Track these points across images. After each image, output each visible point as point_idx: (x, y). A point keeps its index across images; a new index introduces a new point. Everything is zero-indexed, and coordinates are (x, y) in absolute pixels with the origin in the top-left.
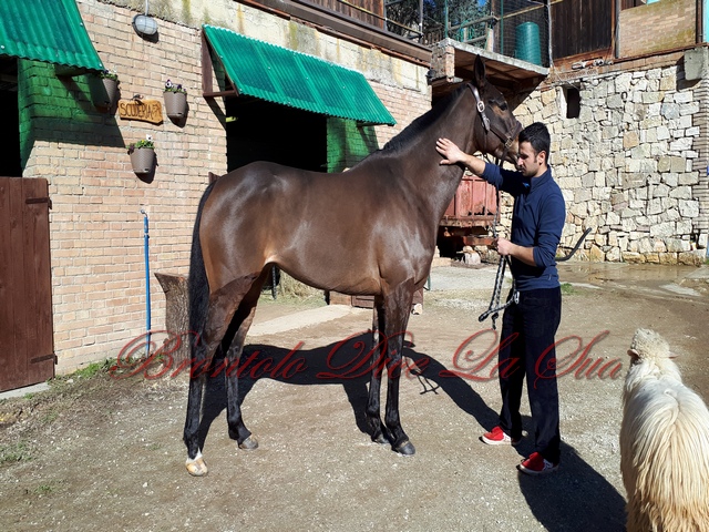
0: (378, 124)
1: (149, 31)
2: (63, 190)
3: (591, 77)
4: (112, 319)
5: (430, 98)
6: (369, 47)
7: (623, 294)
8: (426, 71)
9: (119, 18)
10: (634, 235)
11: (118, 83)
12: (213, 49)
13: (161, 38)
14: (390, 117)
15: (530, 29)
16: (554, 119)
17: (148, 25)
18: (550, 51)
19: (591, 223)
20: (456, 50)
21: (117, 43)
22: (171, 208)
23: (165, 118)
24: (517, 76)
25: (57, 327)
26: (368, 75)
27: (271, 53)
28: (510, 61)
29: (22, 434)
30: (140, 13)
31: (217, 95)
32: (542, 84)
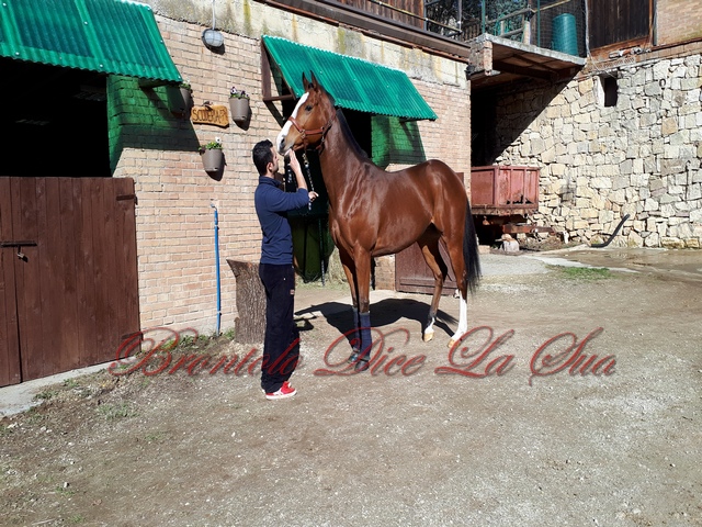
0: (420, 120)
1: (216, 43)
2: (146, 188)
3: (629, 66)
4: (187, 301)
5: (469, 93)
6: (411, 47)
7: (660, 278)
8: (465, 66)
9: (191, 33)
10: (673, 221)
11: (192, 91)
12: (271, 57)
13: (227, 49)
14: (432, 113)
15: (566, 21)
16: (591, 108)
17: (215, 38)
18: (587, 41)
19: (629, 210)
20: (493, 44)
21: (189, 56)
22: (237, 203)
23: (231, 121)
24: (554, 67)
25: (142, 308)
26: (409, 73)
27: (323, 58)
28: (547, 53)
29: (123, 397)
30: (209, 28)
31: (276, 99)
32: (579, 74)
